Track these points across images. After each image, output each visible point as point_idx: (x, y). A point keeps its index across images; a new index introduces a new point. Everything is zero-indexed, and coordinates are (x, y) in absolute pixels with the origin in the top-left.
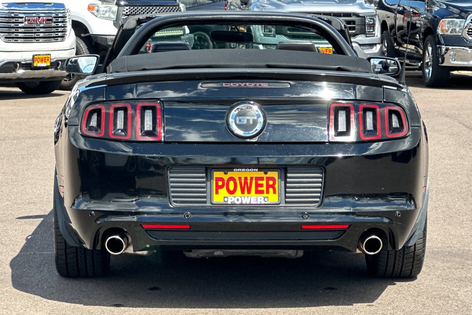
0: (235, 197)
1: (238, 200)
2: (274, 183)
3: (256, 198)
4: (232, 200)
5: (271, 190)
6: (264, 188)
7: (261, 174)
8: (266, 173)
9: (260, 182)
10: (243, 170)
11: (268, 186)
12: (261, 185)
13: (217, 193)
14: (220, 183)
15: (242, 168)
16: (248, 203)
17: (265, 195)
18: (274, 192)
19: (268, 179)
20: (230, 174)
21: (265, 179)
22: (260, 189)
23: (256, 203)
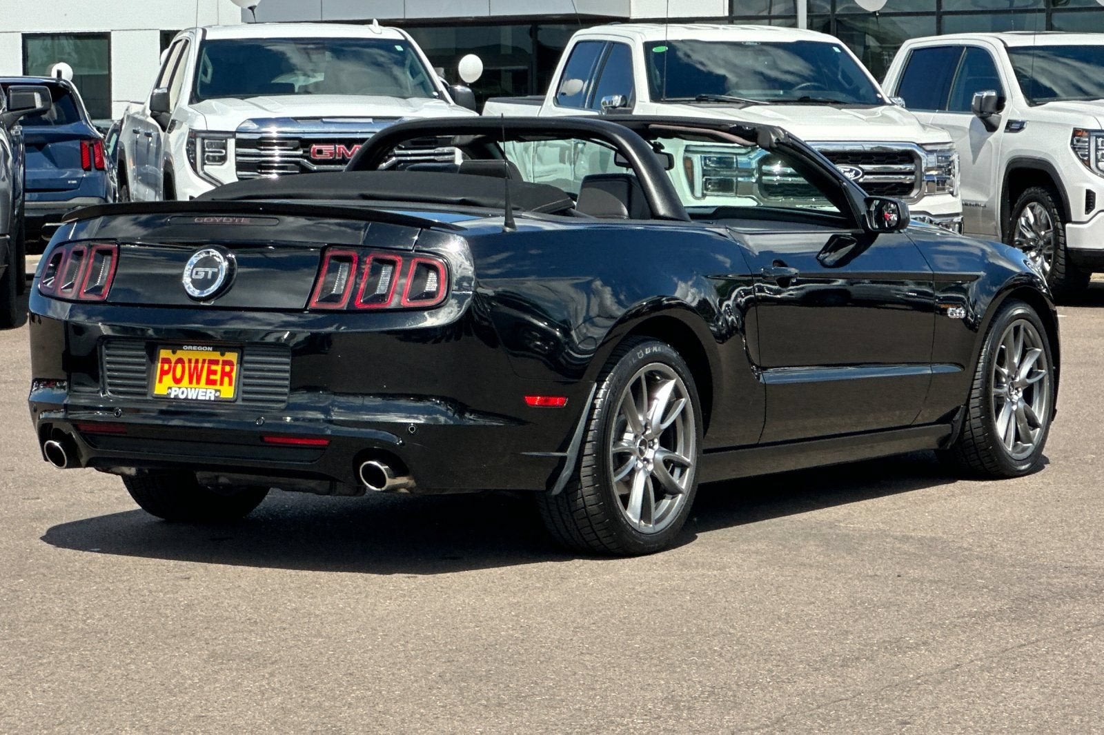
0: (180, 388)
1: (183, 393)
2: (232, 370)
3: (205, 390)
4: (176, 393)
5: (226, 379)
6: (217, 377)
7: (216, 356)
8: (222, 355)
9: (214, 367)
10: (195, 348)
11: (224, 374)
12: (215, 372)
13: (161, 381)
14: (166, 367)
15: (193, 346)
16: (194, 398)
17: (218, 387)
18: (230, 384)
19: (226, 363)
20: (180, 354)
21: (221, 362)
22: (212, 377)
23: (203, 398)
